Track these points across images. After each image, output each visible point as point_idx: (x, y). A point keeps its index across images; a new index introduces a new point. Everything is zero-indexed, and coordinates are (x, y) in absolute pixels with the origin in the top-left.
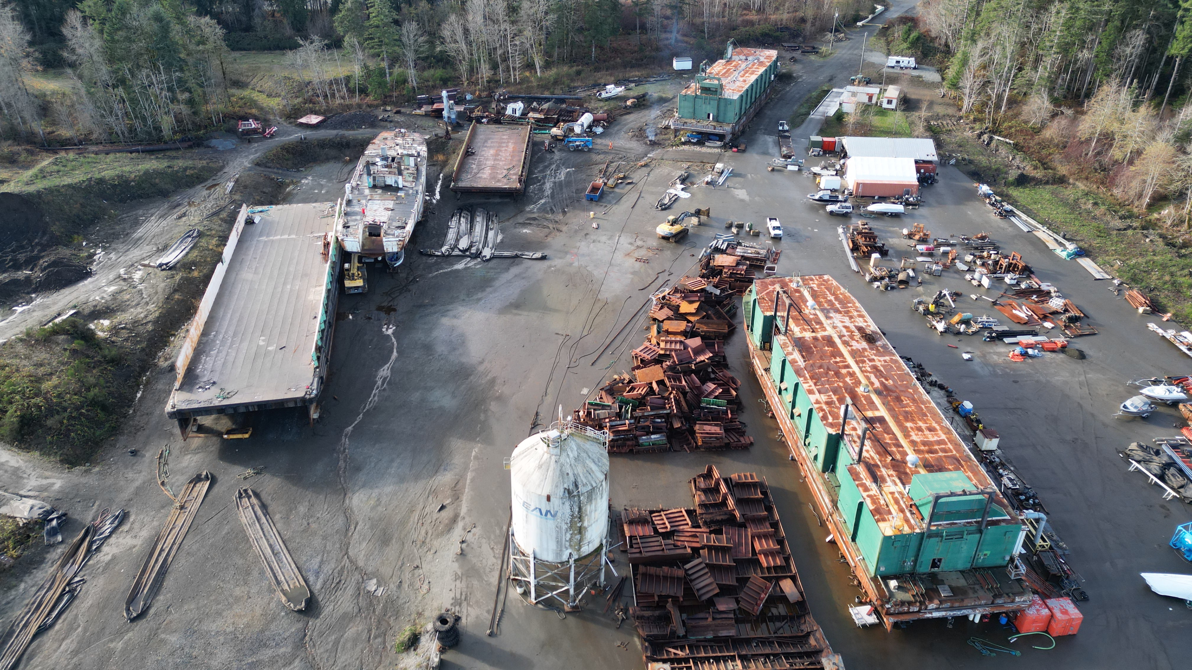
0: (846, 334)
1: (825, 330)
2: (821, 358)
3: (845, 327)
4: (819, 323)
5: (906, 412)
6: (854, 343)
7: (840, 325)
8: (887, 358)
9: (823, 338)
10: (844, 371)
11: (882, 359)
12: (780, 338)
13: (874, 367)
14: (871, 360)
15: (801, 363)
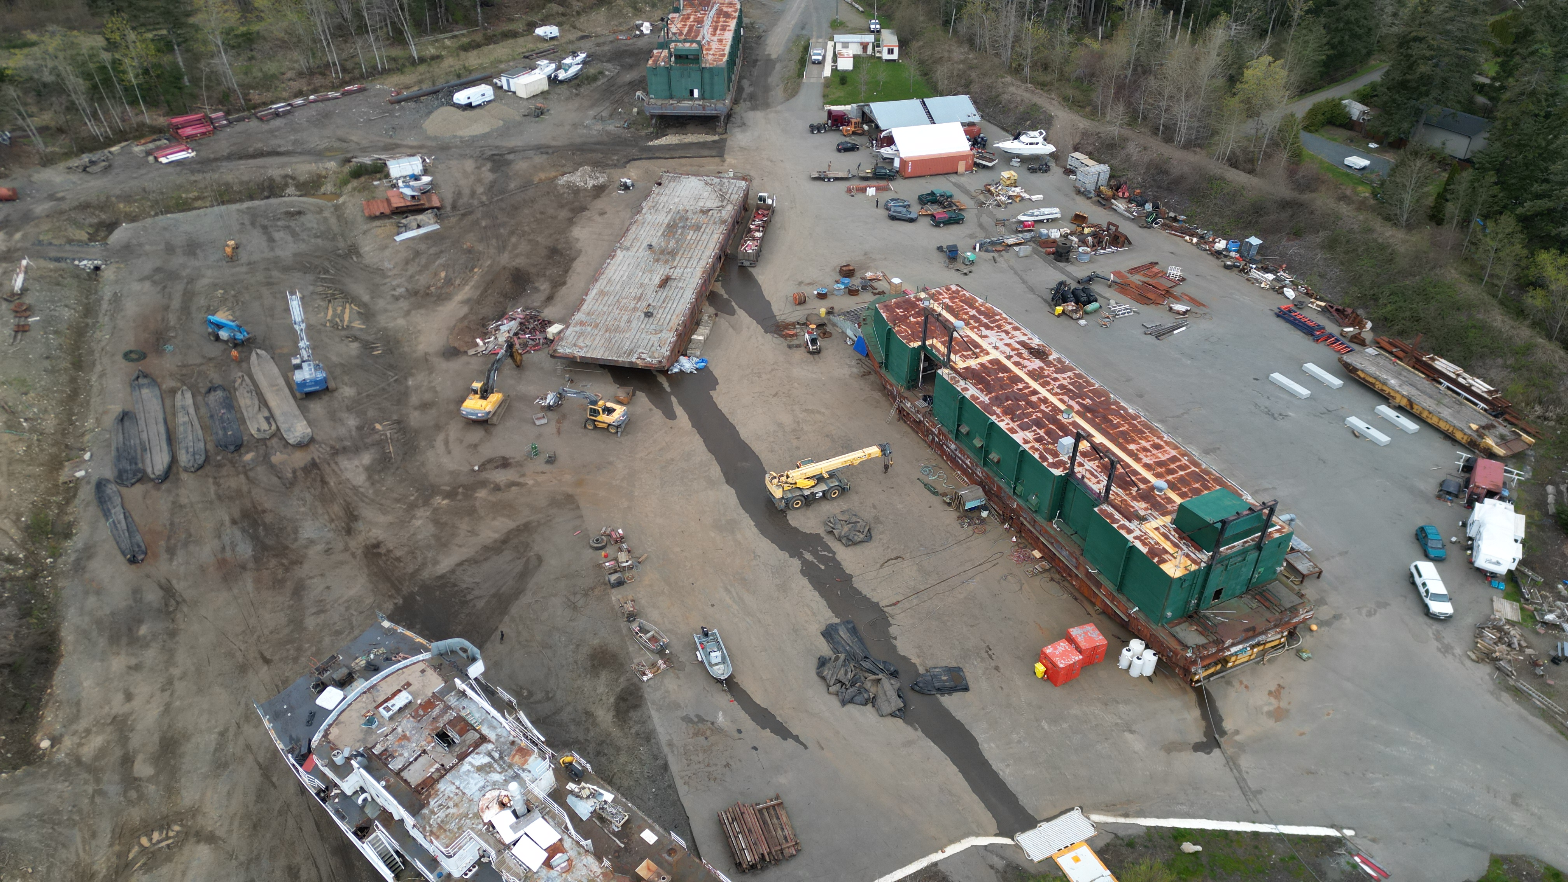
0: (1012, 353)
1: (988, 353)
2: (1002, 388)
3: (1006, 345)
4: (977, 346)
5: (1124, 434)
6: (1026, 363)
7: (1000, 344)
8: (1070, 374)
9: (991, 362)
10: (1034, 399)
11: (1065, 376)
12: (944, 372)
13: (1062, 387)
14: (1055, 379)
15: (985, 399)
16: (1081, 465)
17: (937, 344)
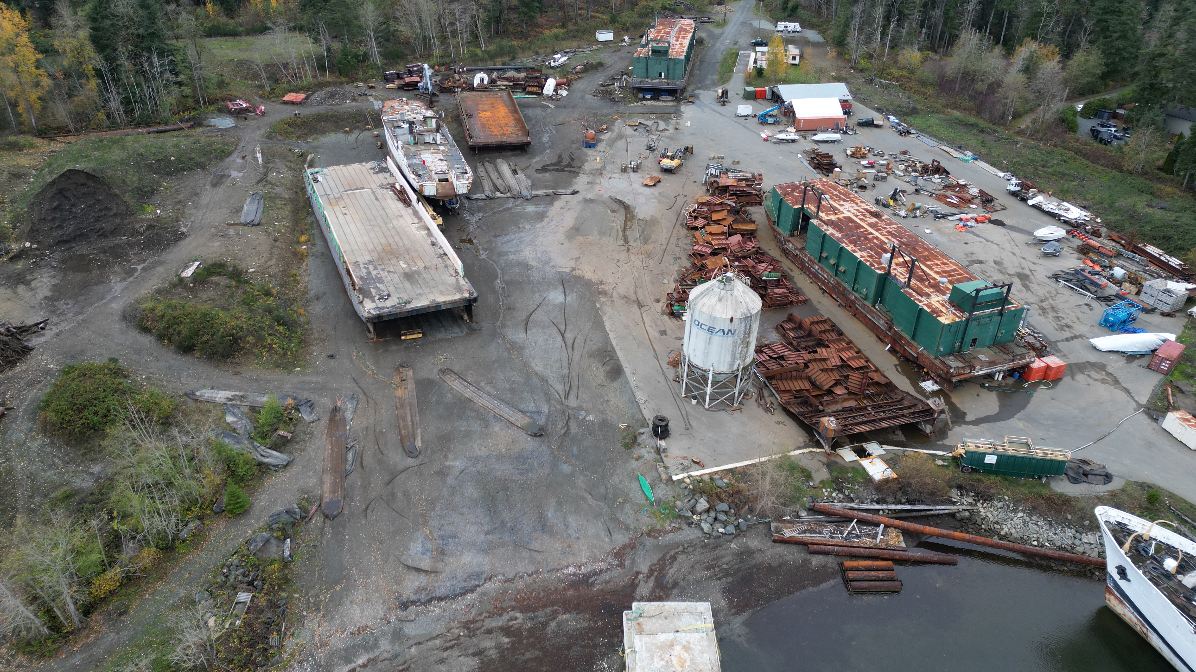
0: (859, 214)
1: (843, 213)
2: (850, 231)
3: (856, 210)
4: (836, 209)
6: (867, 219)
7: (852, 209)
8: (894, 226)
9: (845, 217)
11: (891, 227)
12: (814, 221)
13: (889, 232)
14: (885, 228)
15: (838, 235)
16: (895, 269)
17: (811, 208)
